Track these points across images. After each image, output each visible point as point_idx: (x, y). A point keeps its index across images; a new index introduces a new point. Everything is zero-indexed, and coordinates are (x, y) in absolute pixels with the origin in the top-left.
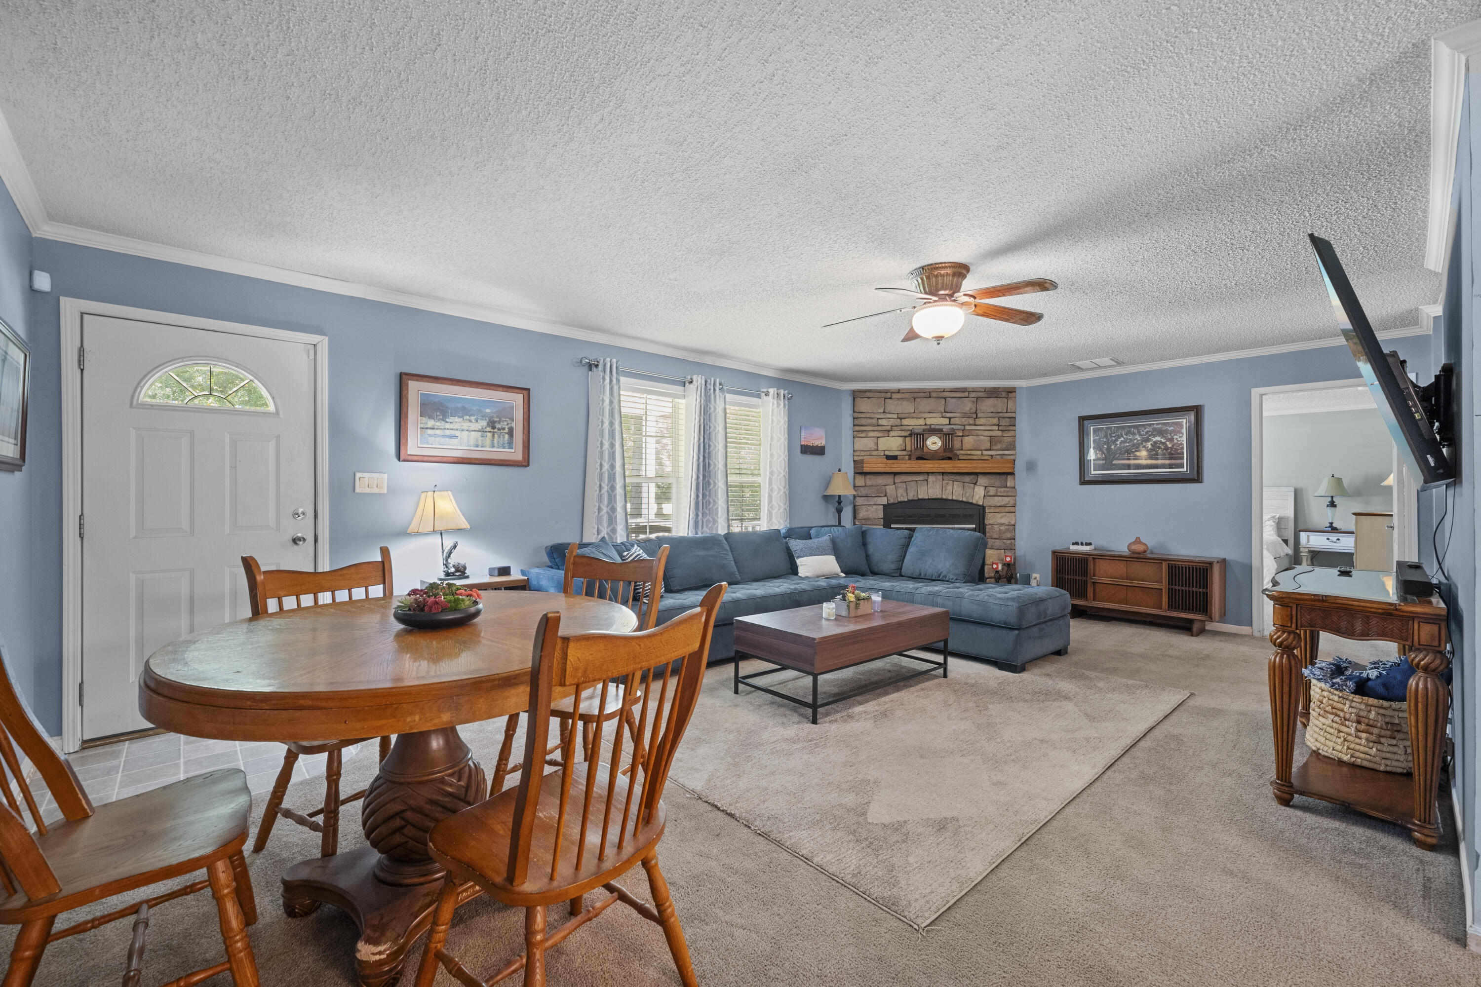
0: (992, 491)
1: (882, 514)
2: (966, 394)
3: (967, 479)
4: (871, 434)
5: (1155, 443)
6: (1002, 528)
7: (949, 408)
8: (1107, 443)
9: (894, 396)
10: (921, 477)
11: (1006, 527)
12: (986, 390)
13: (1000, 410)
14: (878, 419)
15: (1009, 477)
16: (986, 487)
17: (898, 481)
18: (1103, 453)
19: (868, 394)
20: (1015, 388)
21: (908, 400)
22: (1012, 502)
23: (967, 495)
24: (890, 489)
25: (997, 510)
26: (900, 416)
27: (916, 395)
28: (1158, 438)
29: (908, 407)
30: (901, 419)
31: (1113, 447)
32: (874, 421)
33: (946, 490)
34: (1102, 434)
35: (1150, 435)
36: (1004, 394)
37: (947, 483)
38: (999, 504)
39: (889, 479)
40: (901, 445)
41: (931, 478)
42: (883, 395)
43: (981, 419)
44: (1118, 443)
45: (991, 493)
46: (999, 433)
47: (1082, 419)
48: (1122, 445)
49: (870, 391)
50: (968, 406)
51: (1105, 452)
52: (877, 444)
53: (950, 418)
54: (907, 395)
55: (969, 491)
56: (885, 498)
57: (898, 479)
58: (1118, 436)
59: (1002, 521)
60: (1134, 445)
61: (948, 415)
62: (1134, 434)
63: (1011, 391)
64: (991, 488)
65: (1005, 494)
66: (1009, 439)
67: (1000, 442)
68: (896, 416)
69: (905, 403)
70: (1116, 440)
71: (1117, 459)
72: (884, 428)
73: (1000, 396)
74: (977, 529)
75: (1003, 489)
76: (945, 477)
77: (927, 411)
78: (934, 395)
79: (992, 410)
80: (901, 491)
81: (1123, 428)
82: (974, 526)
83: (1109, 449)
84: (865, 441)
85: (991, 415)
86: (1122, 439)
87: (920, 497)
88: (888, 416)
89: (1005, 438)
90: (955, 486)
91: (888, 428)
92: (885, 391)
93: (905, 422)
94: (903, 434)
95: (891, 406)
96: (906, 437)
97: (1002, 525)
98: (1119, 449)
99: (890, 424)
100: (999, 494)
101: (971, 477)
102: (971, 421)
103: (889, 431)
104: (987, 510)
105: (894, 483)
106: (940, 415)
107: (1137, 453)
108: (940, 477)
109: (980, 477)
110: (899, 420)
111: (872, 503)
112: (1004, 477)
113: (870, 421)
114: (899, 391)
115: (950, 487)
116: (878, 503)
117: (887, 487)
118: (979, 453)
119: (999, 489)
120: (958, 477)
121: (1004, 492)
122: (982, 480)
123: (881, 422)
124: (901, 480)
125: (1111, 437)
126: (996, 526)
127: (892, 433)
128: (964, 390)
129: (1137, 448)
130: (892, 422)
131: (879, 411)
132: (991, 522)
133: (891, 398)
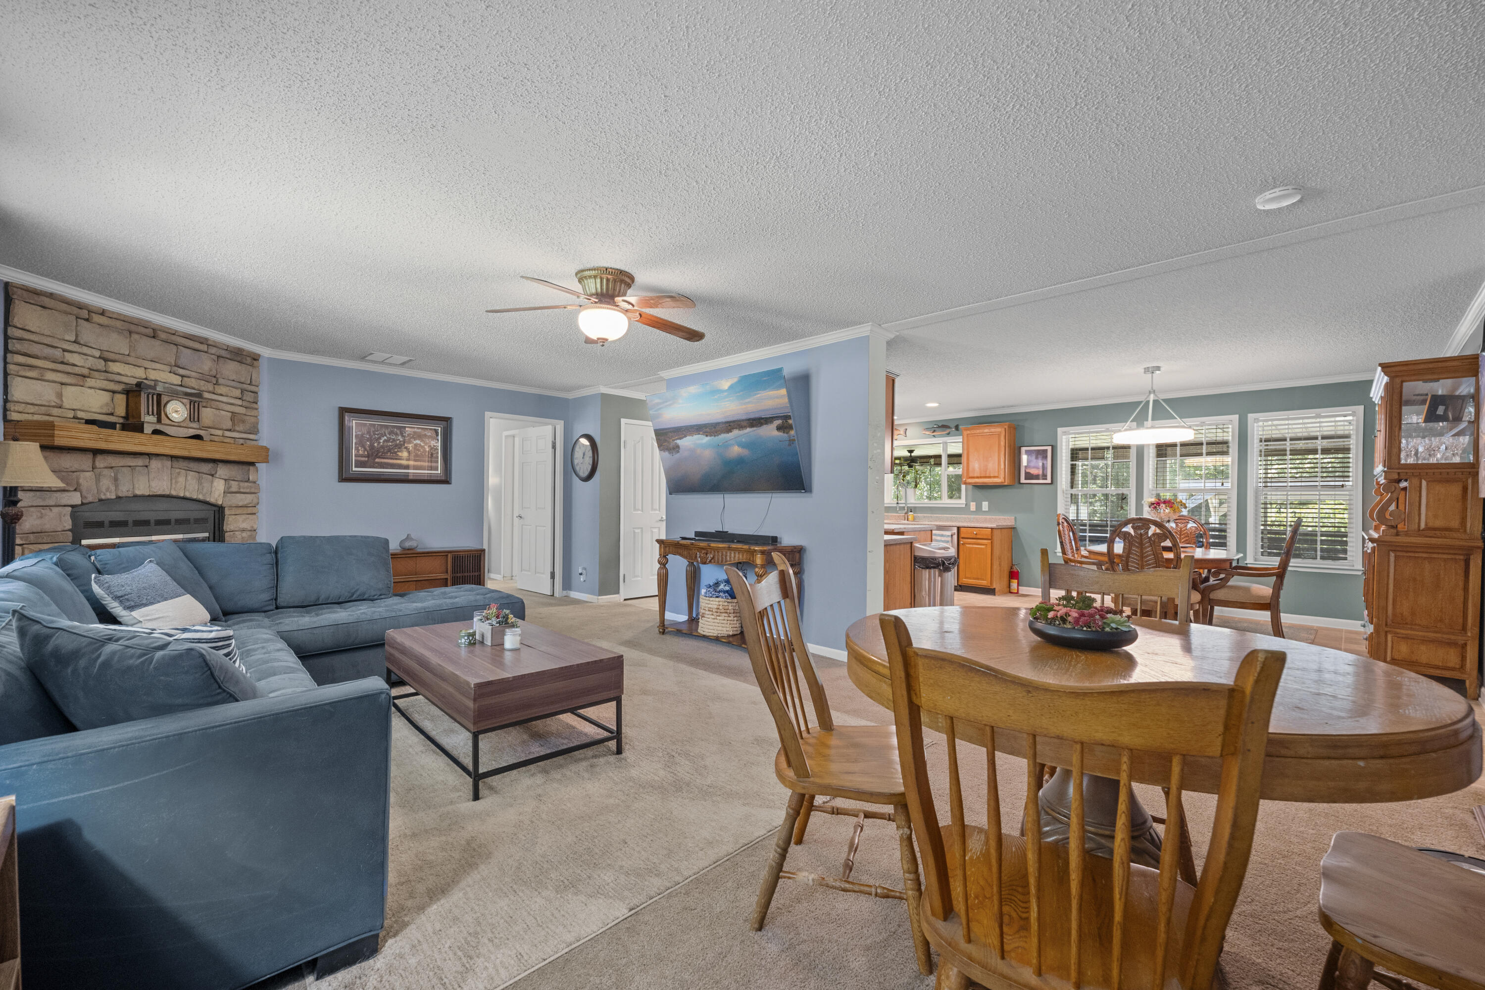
0: (234, 486)
1: (70, 522)
2: (204, 347)
3: (206, 467)
4: (50, 376)
5: (416, 445)
6: (244, 535)
7: (183, 361)
8: (370, 439)
9: (96, 318)
10: (139, 462)
11: (249, 533)
12: (228, 349)
13: (243, 380)
14: (64, 350)
15: (251, 468)
16: (226, 480)
17: (102, 465)
18: (366, 449)
19: (47, 301)
20: (259, 355)
21: (120, 332)
22: (255, 501)
23: (205, 491)
24: (87, 479)
25: (239, 511)
26: (106, 355)
27: (133, 328)
28: (418, 442)
29: (118, 344)
30: (106, 360)
31: (376, 445)
32: (58, 353)
33: (176, 482)
34: (365, 430)
35: (411, 438)
36: (249, 360)
37: (179, 473)
38: (240, 504)
39: (85, 461)
40: (107, 405)
41: (155, 464)
42: (76, 311)
43: (222, 387)
44: (381, 441)
45: (234, 489)
46: (242, 410)
47: (343, 411)
48: (386, 444)
49: (51, 295)
50: (206, 364)
51: (368, 449)
52: (60, 395)
53: (182, 376)
54: (119, 324)
55: (206, 485)
56: (78, 494)
57: (101, 462)
58: (382, 434)
59: (244, 525)
60: (396, 445)
61: (181, 372)
62: (396, 434)
63: (255, 358)
64: (233, 482)
65: (248, 491)
66: (253, 420)
67: (243, 422)
68: (97, 354)
69: (114, 336)
70: (380, 438)
71: (379, 458)
72: (77, 370)
73: (244, 361)
74: (212, 538)
75: (246, 484)
76: (176, 464)
77: (149, 357)
78: (163, 336)
79: (234, 377)
80: (106, 483)
81: (387, 427)
82: (207, 535)
83: (372, 446)
84: (38, 386)
85: (233, 384)
86: (385, 438)
87: (138, 492)
88: (85, 350)
89: (248, 418)
90: (189, 478)
91: (85, 372)
92: (80, 306)
93: (115, 367)
94: (112, 386)
95: (88, 333)
96: (114, 392)
97: (243, 530)
98: (382, 447)
99: (88, 365)
100: (242, 490)
101: (210, 465)
102: (211, 389)
103: (84, 376)
104: (227, 512)
105: (93, 468)
106: (168, 368)
107: (400, 454)
108: (168, 463)
109: (220, 465)
110: (103, 362)
111: (51, 502)
112: (245, 467)
113: (48, 351)
114: (103, 313)
115: (181, 479)
116: (64, 502)
117: (82, 475)
118: (220, 433)
119: (242, 484)
120: (193, 465)
121: (247, 488)
122: (223, 471)
123: (69, 357)
124: (106, 465)
125: (375, 434)
126: (237, 533)
127: (90, 382)
128: (203, 341)
129: (399, 448)
130: (91, 363)
131: (67, 338)
132: (232, 528)
133: (87, 320)
